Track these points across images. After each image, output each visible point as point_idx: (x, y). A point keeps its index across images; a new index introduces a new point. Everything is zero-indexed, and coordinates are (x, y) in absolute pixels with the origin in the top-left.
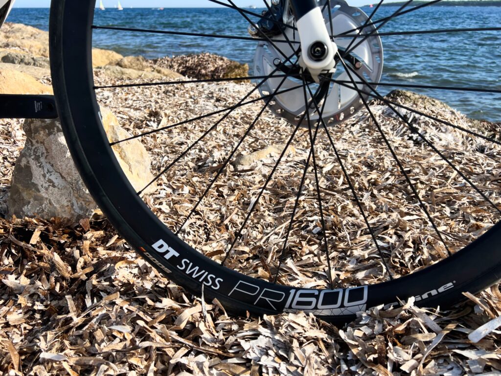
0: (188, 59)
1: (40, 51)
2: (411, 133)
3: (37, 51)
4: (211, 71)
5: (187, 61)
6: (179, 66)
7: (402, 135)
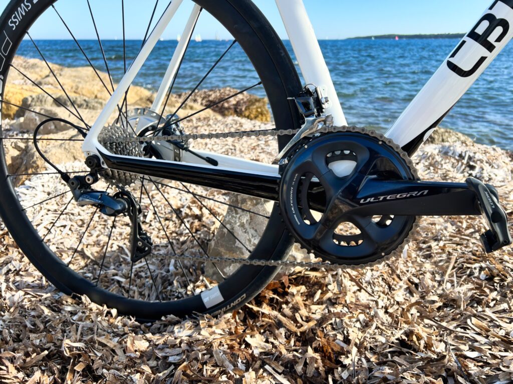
0: (211, 93)
1: (72, 88)
2: (470, 170)
3: (70, 88)
4: (234, 105)
5: (209, 96)
6: (203, 100)
7: (463, 172)
